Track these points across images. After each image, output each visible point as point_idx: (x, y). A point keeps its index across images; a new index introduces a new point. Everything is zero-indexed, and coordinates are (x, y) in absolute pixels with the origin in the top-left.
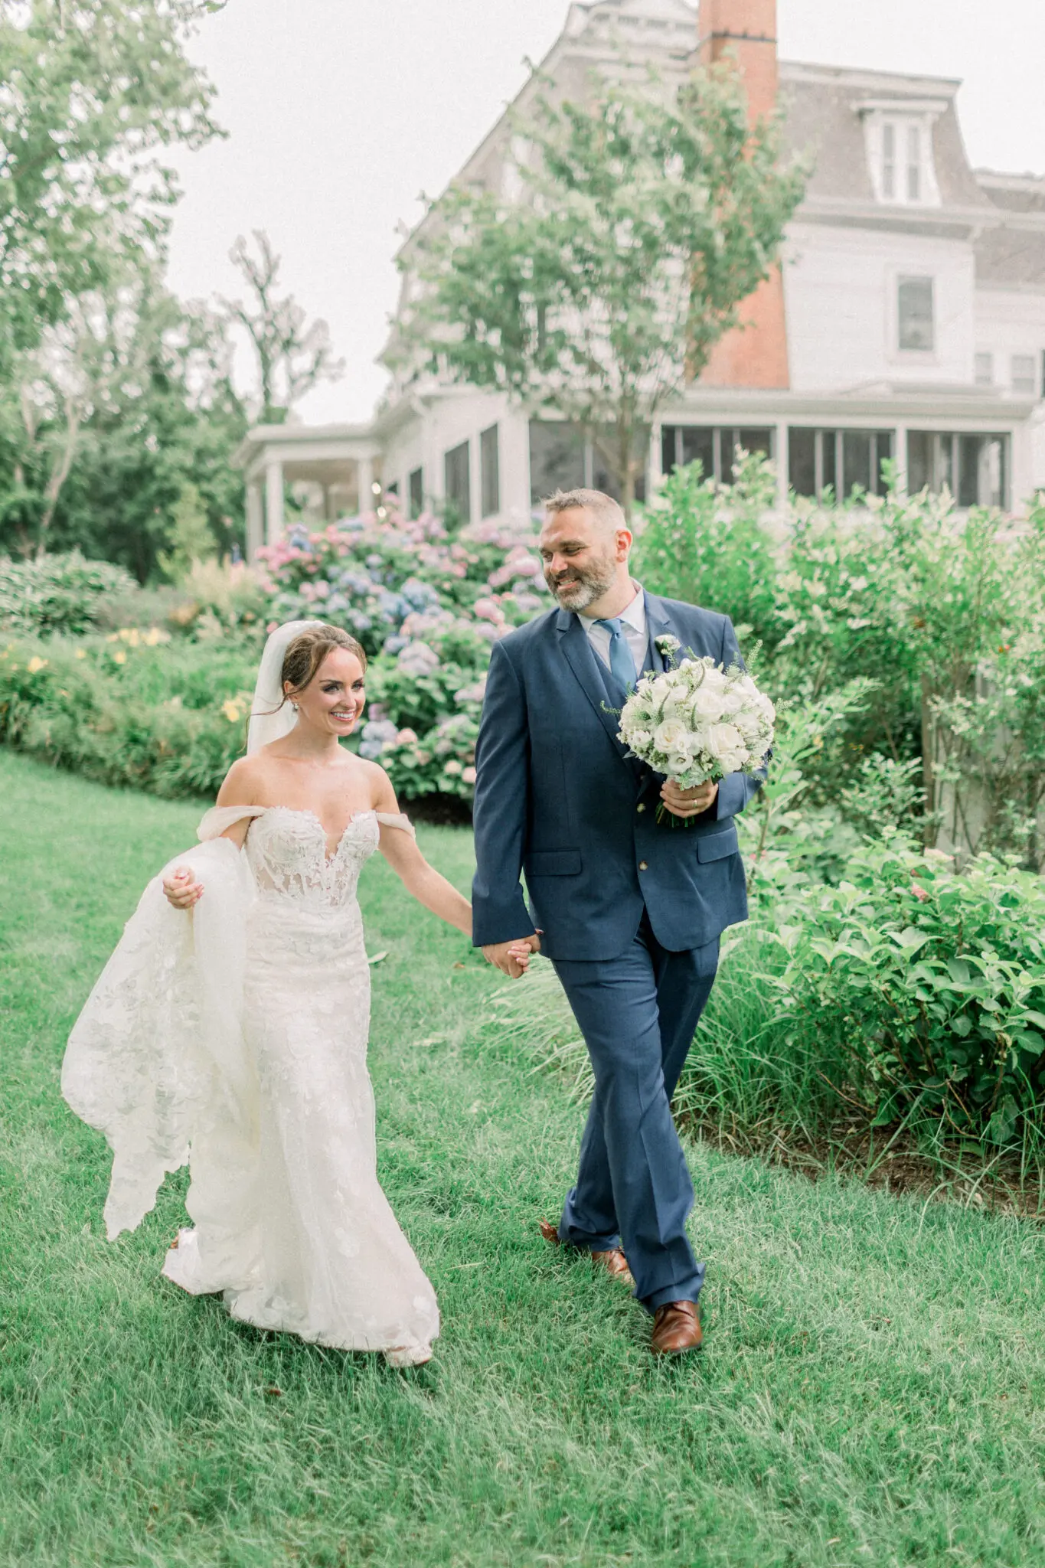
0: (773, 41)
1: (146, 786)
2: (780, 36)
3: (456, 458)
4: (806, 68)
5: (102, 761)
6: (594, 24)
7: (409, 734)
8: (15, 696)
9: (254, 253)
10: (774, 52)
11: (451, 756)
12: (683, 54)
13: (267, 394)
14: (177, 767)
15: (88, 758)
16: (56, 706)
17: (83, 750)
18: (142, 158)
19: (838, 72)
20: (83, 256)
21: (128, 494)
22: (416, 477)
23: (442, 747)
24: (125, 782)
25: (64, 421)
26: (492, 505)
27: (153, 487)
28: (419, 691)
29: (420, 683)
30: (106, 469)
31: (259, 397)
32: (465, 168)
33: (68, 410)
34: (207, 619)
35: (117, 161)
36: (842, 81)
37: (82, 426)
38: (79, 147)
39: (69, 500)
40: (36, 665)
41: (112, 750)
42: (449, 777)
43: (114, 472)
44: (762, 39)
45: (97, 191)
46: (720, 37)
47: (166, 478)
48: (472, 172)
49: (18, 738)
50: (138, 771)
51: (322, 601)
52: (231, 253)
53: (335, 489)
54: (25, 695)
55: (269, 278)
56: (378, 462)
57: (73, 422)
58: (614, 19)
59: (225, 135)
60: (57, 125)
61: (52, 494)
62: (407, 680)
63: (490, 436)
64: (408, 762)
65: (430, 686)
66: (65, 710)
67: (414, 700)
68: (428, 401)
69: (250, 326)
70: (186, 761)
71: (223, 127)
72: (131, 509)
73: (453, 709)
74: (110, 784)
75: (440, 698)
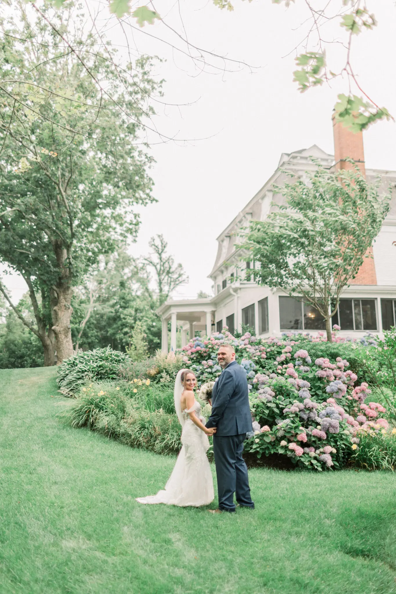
0: (363, 162)
1: (149, 447)
2: (365, 160)
3: (248, 312)
4: (374, 171)
5: (130, 436)
6: (291, 160)
7: (266, 428)
8: (93, 406)
9: (158, 242)
10: (364, 166)
11: (283, 438)
12: (329, 167)
13: (161, 290)
14: (164, 439)
15: (123, 435)
16: (110, 411)
17: (122, 430)
18: (128, 209)
19: (387, 172)
20: (106, 241)
21: (109, 325)
22: (231, 319)
23: (280, 434)
24: (139, 446)
25: (89, 300)
26: (264, 328)
27: (120, 323)
28: (268, 408)
29: (269, 405)
30: (102, 316)
31: (158, 291)
32: (245, 208)
33: (90, 296)
34: (164, 374)
35: (119, 210)
36: (388, 175)
37: (95, 302)
38: (107, 205)
39: (88, 327)
40: (101, 394)
41: (133, 431)
42: (282, 447)
43: (105, 317)
44: (359, 161)
45: (113, 221)
46: (342, 162)
47: (125, 319)
48: (248, 210)
49: (92, 425)
50: (145, 440)
51: (211, 367)
52: (149, 243)
53: (194, 323)
54: (97, 406)
55: (163, 250)
56: (213, 314)
57: (92, 300)
58: (299, 158)
59: (157, 201)
60: (100, 197)
61: (83, 326)
62: (263, 403)
63: (263, 303)
64: (267, 440)
65: (273, 405)
66: (113, 413)
67: (267, 412)
68: (236, 290)
69: (155, 266)
70: (168, 437)
71: (156, 198)
72: (111, 331)
73: (283, 416)
74: (132, 446)
75: (277, 411)
